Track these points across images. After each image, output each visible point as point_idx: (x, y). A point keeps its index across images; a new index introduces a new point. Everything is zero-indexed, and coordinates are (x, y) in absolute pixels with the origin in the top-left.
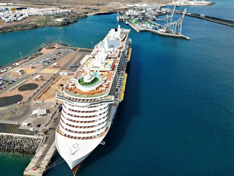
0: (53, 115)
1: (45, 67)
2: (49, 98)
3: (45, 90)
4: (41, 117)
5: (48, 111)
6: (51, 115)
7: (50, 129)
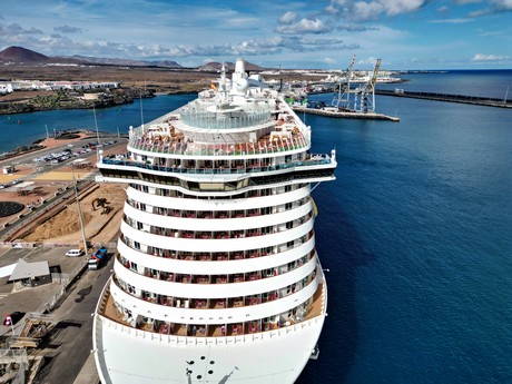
0: (75, 280)
1: (48, 169)
2: (60, 233)
3: (47, 215)
4: (28, 288)
5: (56, 269)
6: (66, 279)
7: (62, 325)
